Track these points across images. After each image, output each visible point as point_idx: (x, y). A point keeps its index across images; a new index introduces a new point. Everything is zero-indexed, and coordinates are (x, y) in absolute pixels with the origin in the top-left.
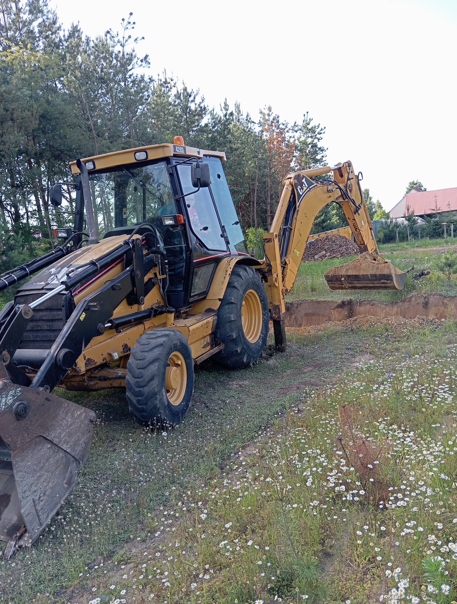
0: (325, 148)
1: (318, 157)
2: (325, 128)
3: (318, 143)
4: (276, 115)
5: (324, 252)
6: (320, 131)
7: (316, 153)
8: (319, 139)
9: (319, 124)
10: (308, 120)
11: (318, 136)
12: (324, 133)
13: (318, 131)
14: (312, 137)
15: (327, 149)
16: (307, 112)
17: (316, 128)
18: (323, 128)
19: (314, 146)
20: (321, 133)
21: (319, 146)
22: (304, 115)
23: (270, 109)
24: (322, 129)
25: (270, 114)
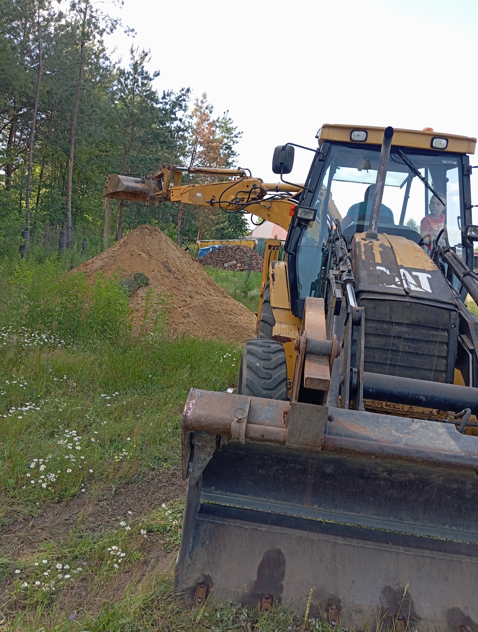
0: (237, 154)
1: (230, 160)
2: (242, 132)
3: (233, 146)
4: (210, 104)
5: (235, 262)
6: (238, 134)
7: (229, 155)
8: (234, 142)
9: (237, 127)
10: (227, 119)
11: (235, 139)
12: (241, 137)
13: (235, 133)
14: (228, 138)
15: (239, 155)
16: (228, 111)
17: (234, 129)
18: (241, 132)
19: (229, 148)
20: (237, 137)
21: (232, 149)
22: (225, 113)
23: (205, 96)
24: (239, 133)
25: (204, 101)
